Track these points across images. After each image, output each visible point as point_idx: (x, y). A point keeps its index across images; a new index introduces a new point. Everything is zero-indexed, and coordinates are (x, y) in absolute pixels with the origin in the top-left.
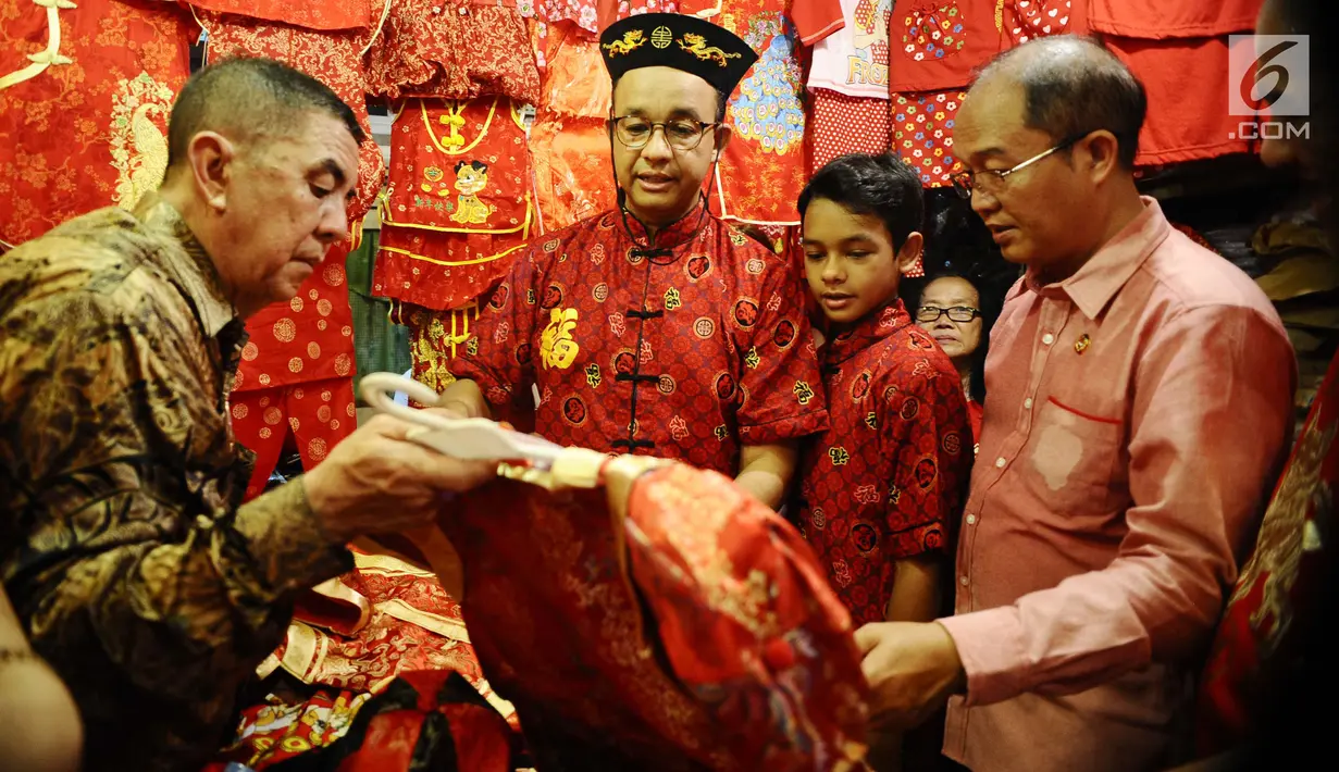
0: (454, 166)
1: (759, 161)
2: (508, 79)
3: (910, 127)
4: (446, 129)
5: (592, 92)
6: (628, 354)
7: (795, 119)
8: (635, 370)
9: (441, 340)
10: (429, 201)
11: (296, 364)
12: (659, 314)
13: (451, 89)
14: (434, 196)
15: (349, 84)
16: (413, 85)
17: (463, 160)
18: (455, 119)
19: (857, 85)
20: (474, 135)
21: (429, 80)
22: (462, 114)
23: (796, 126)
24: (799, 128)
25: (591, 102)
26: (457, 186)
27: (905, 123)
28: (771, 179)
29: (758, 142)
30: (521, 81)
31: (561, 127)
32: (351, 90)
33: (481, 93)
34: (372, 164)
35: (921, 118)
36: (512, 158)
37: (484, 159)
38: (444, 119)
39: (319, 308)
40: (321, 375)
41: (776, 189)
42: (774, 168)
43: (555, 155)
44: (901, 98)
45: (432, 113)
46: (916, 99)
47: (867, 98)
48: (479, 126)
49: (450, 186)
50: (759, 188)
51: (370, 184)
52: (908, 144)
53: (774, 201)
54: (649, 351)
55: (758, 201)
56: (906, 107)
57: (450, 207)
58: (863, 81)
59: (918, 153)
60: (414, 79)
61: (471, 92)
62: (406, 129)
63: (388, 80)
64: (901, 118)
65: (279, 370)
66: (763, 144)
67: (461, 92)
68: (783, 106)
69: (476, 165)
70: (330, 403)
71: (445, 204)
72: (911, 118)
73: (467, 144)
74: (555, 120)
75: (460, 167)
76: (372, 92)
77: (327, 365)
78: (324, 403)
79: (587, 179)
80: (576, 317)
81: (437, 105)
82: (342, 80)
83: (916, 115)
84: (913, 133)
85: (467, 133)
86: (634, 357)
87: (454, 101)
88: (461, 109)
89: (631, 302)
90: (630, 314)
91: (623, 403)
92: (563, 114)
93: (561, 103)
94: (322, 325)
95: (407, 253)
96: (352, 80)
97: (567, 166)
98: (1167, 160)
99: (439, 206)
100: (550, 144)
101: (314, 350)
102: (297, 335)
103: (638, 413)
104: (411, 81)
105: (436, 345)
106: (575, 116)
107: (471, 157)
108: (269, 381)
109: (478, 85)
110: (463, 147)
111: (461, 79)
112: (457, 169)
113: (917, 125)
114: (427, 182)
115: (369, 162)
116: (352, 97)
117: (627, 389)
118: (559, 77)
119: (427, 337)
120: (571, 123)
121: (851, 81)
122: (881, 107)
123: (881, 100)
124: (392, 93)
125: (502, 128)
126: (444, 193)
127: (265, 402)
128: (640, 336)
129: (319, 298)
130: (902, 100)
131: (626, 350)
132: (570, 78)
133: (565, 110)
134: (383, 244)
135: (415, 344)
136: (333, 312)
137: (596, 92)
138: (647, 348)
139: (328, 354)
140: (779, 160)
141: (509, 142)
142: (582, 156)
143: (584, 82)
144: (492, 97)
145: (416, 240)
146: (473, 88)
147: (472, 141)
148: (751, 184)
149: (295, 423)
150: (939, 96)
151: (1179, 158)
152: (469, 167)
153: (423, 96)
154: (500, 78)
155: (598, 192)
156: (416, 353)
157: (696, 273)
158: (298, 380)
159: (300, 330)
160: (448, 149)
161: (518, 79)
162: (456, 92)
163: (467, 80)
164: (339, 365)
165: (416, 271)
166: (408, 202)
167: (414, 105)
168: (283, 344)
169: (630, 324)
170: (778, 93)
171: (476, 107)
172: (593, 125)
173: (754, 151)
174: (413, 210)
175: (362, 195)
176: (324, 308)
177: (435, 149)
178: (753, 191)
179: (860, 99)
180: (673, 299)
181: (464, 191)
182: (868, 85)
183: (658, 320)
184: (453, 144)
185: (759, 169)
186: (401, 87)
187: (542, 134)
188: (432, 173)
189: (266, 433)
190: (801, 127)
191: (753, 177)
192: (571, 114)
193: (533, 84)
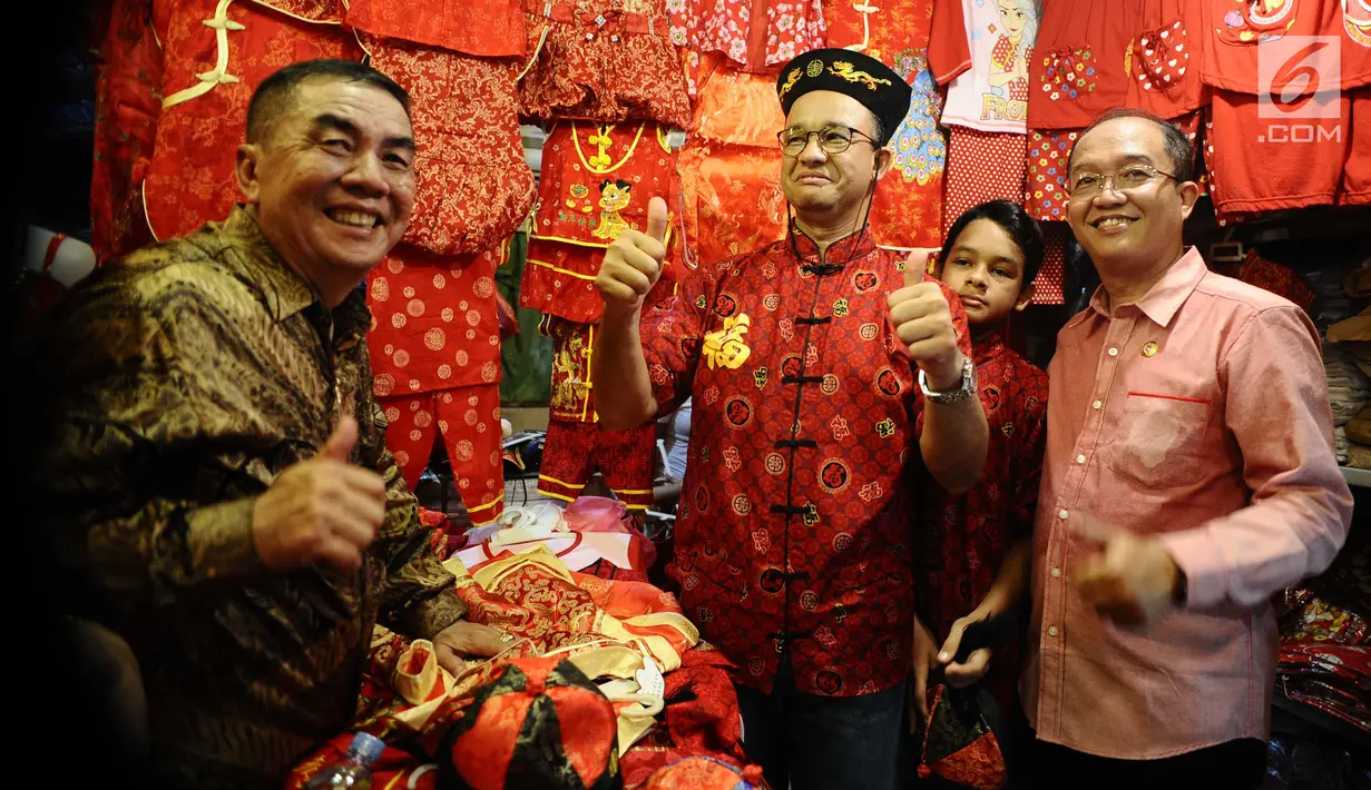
0: (600, 184)
1: (900, 190)
2: (654, 104)
3: (1043, 162)
4: (594, 149)
5: (739, 120)
6: (795, 358)
7: (937, 151)
8: (800, 372)
9: (578, 351)
10: (572, 216)
11: (444, 372)
12: (828, 320)
13: (601, 112)
14: (577, 211)
15: (506, 108)
16: (564, 107)
17: (608, 179)
18: (603, 140)
19: (992, 121)
20: (620, 155)
21: (579, 103)
22: (609, 136)
23: (938, 158)
24: (940, 160)
25: (738, 130)
26: (601, 204)
27: (1039, 158)
28: (910, 208)
29: (900, 172)
30: (668, 105)
31: (709, 152)
32: (505, 114)
33: (629, 116)
34: (523, 185)
35: (1054, 155)
36: (656, 179)
37: (628, 179)
38: (592, 140)
39: (468, 318)
40: (468, 380)
41: (916, 218)
42: (914, 197)
43: (702, 179)
44: (1036, 134)
45: (581, 133)
46: (1050, 136)
47: (1004, 133)
48: (625, 147)
49: (595, 203)
50: (899, 215)
51: (521, 204)
52: (1041, 178)
53: (913, 228)
54: (815, 354)
55: (897, 228)
56: (1040, 143)
57: (592, 223)
58: (998, 117)
59: (1050, 187)
60: (565, 102)
61: (618, 115)
62: (556, 148)
63: (542, 102)
64: (1036, 153)
65: (428, 376)
66: (905, 174)
67: (609, 114)
68: (925, 138)
69: (620, 184)
70: (476, 408)
71: (588, 220)
72: (1046, 154)
73: (613, 164)
74: (703, 146)
75: (605, 186)
76: (524, 112)
77: (474, 372)
78: (471, 407)
79: (732, 203)
80: (748, 323)
81: (587, 126)
82: (498, 104)
83: (1049, 152)
84: (1046, 168)
85: (614, 153)
86: (800, 361)
87: (603, 122)
88: (609, 129)
89: (800, 310)
90: (799, 321)
91: (788, 405)
92: (711, 140)
93: (710, 129)
94: (471, 335)
95: (551, 266)
96: (507, 104)
97: (712, 189)
98: (1262, 208)
99: (582, 222)
100: (698, 169)
101: (462, 358)
102: (446, 345)
103: (801, 414)
104: (562, 103)
105: (574, 356)
106: (722, 142)
107: (617, 176)
108: (418, 386)
109: (626, 109)
110: (609, 167)
111: (609, 103)
112: (602, 187)
113: (1050, 160)
114: (573, 198)
115: (520, 183)
116: (506, 120)
117: (791, 391)
118: (710, 104)
119: (568, 349)
120: (719, 149)
121: (986, 116)
122: (1019, 142)
123: (1019, 134)
124: (544, 114)
125: (649, 150)
126: (587, 209)
127: (415, 406)
128: (807, 341)
129: (469, 309)
130: (1037, 137)
131: (793, 355)
132: (718, 106)
133: (712, 137)
134: (530, 257)
135: (557, 355)
136: (482, 322)
137: (743, 120)
138: (813, 352)
139: (476, 361)
140: (920, 190)
141: (654, 164)
142: (728, 181)
143: (733, 110)
144: (639, 118)
145: (559, 254)
146: (620, 112)
147: (618, 161)
148: (891, 212)
149: (444, 426)
150: (1071, 134)
151: (1273, 207)
152: (614, 186)
153: (574, 117)
154: (646, 102)
155: (742, 216)
156: (557, 364)
157: (862, 286)
158: (446, 386)
159: (449, 339)
160: (595, 168)
161: (664, 104)
162: (605, 115)
163: (615, 103)
164: (485, 373)
165: (558, 284)
166: (553, 217)
167: (566, 125)
168: (433, 352)
169: (797, 331)
170: (920, 125)
171: (624, 128)
172: (740, 152)
173: (896, 180)
174: (557, 224)
175: (513, 214)
176: (473, 318)
177: (583, 168)
178: (893, 219)
179: (998, 134)
180: (841, 307)
181: (608, 209)
182: (1004, 121)
183: (826, 326)
184: (600, 164)
185: (899, 199)
186: (553, 109)
187: (690, 158)
188: (578, 191)
189: (416, 435)
190: (942, 160)
191: (893, 205)
192: (719, 139)
193: (681, 109)
